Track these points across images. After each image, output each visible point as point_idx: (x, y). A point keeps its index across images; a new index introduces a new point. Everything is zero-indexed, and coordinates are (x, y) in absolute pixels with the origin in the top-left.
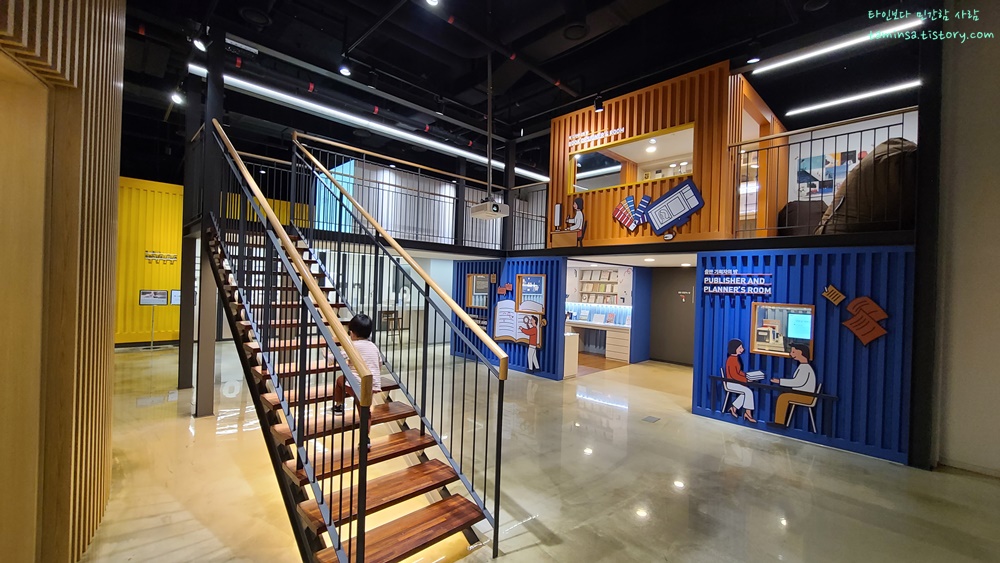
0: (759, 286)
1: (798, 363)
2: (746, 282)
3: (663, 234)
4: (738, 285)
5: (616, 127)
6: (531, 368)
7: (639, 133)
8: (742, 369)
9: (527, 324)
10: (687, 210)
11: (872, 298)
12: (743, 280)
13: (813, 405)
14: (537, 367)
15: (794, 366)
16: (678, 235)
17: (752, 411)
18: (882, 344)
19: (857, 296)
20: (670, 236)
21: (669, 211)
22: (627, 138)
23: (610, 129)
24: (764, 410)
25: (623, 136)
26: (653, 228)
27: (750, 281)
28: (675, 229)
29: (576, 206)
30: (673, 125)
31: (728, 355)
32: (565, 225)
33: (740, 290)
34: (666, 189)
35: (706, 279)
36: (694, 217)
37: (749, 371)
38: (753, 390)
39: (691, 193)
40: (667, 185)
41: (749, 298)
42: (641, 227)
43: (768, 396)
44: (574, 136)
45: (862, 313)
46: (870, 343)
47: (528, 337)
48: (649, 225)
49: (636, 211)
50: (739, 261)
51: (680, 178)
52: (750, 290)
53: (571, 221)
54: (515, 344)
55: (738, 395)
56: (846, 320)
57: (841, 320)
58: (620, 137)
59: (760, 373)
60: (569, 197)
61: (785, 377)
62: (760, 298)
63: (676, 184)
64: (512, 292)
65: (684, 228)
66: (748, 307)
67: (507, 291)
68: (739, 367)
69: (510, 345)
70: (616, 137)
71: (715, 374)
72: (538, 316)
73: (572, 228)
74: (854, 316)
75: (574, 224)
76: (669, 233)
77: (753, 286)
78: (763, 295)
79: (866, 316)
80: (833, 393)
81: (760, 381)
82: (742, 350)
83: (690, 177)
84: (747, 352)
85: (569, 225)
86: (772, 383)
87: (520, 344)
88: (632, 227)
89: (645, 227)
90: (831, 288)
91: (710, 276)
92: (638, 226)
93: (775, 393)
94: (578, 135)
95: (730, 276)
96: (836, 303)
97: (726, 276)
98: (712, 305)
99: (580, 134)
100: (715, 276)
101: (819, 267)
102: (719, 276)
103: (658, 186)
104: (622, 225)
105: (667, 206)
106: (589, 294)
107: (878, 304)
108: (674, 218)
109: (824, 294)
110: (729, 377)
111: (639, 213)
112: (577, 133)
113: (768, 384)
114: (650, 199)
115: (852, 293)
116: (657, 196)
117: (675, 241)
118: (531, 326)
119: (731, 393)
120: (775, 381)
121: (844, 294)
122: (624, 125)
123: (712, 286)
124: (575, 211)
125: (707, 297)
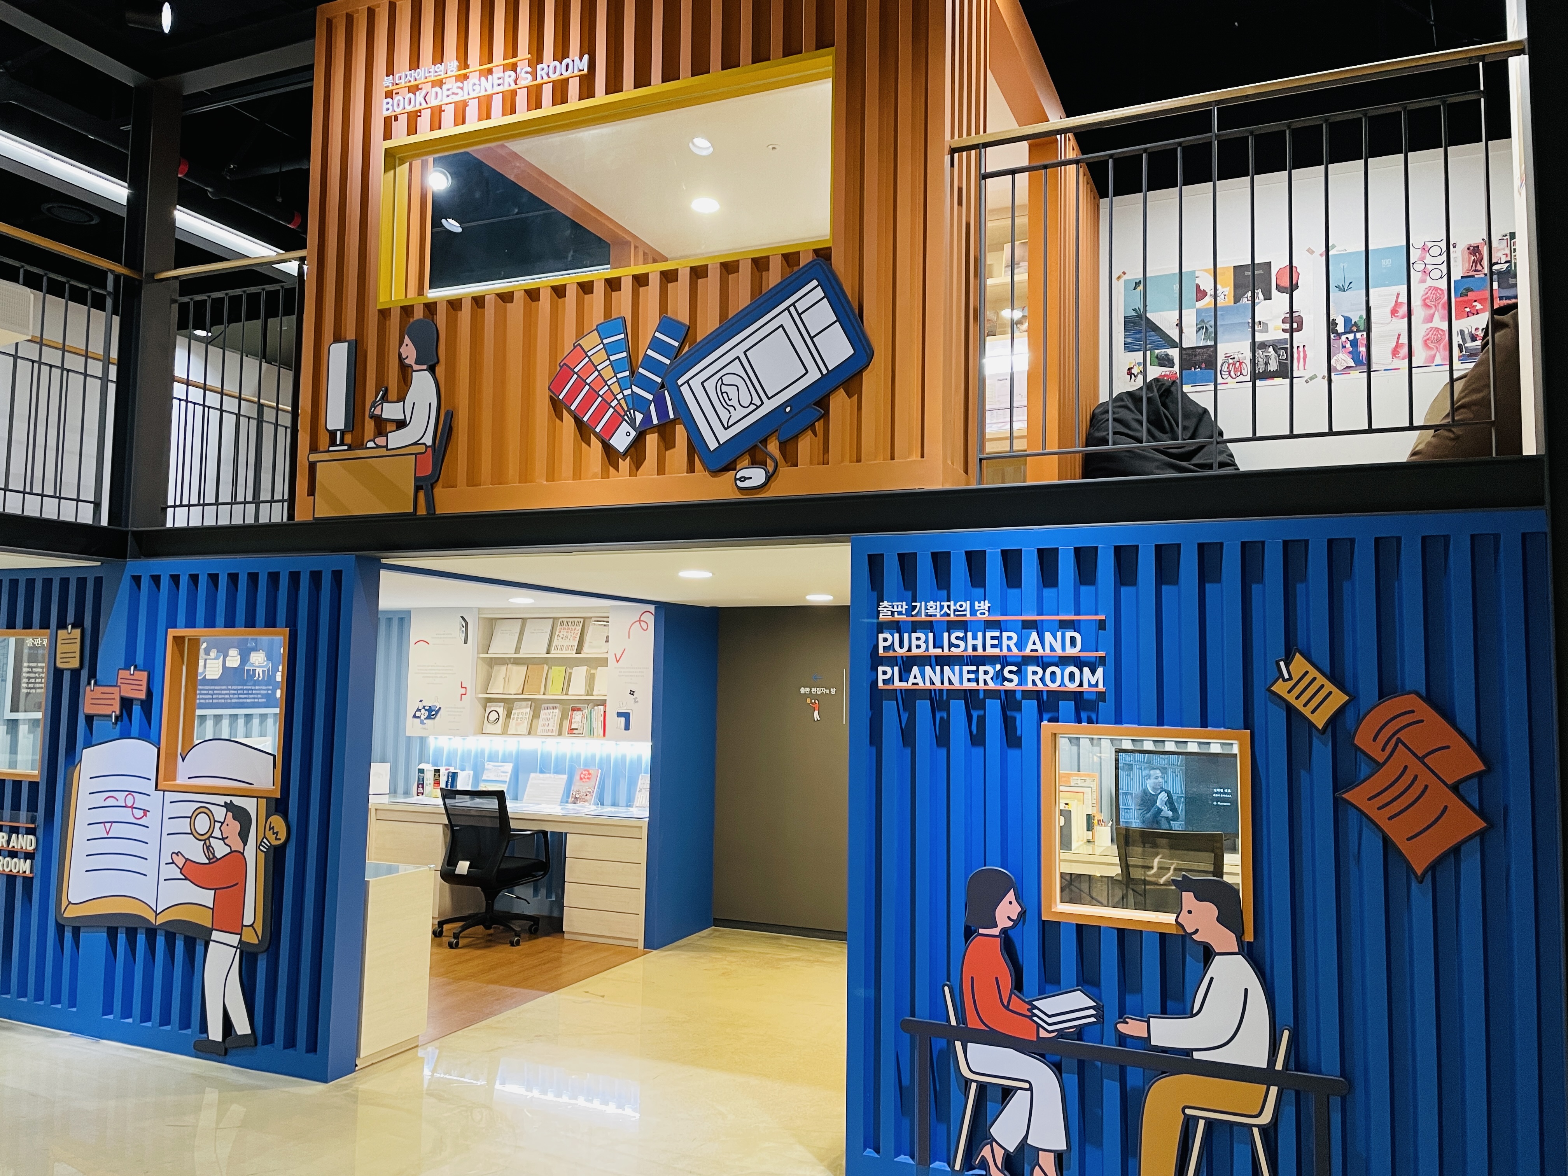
0: (1063, 661)
1: (1208, 954)
2: (1020, 645)
3: (731, 467)
4: (991, 660)
5: (562, 53)
6: (215, 1033)
7: (642, 79)
8: (1018, 985)
9: (205, 840)
10: (814, 375)
11: (1429, 699)
12: (1010, 641)
13: (1266, 1118)
14: (242, 1026)
15: (1192, 964)
16: (785, 470)
17: (1059, 1157)
18: (1471, 867)
19: (1384, 693)
20: (757, 476)
21: (753, 380)
22: (601, 97)
23: (537, 57)
24: (1099, 1144)
25: (587, 88)
26: (695, 444)
27: (1033, 645)
28: (773, 447)
29: (409, 352)
30: (760, 55)
31: (969, 933)
32: (370, 426)
33: (999, 677)
34: (742, 298)
35: (885, 639)
36: (839, 402)
37: (1043, 994)
38: (1057, 1068)
39: (824, 313)
40: (744, 279)
41: (1030, 707)
42: (652, 440)
43: (1111, 1089)
44: (404, 75)
45: (1402, 756)
46: (1433, 867)
47: (207, 897)
48: (680, 432)
49: (635, 378)
50: (994, 569)
51: (790, 258)
52: (1034, 679)
53: (391, 411)
54: (152, 932)
55: (1007, 1093)
56: (1352, 784)
57: (1338, 785)
58: (574, 87)
59: (1077, 1000)
60: (384, 314)
61: (1165, 1012)
62: (1067, 707)
63: (774, 277)
64: (147, 705)
65: (805, 445)
66: (1027, 741)
67: (126, 703)
68: (1007, 982)
69: (132, 933)
70: (561, 92)
71: (922, 1015)
72: (249, 805)
73: (396, 439)
74: (1379, 766)
75: (401, 424)
76: (755, 463)
77: (1043, 663)
78: (1077, 697)
79: (1415, 767)
80: (1330, 1069)
81: (1080, 1033)
82: (1015, 910)
83: (823, 255)
84: (1031, 915)
85: (382, 426)
86: (1123, 1039)
87: (171, 931)
88: (621, 440)
89: (667, 442)
90: (1299, 664)
91: (896, 627)
92: (640, 438)
93: (1134, 1077)
94: (420, 75)
95: (963, 626)
96: (1319, 720)
97: (951, 626)
98: (908, 736)
99: (428, 70)
100: (916, 626)
101: (1256, 588)
102: (928, 626)
103: (711, 286)
104: (583, 430)
105: (745, 361)
106: (509, 704)
107: (1450, 718)
108: (769, 406)
109: (1280, 688)
110: (973, 1023)
111: (646, 384)
112: (415, 63)
113: (1110, 1045)
114: (686, 333)
115: (1368, 685)
116: (708, 323)
117: (775, 492)
118: (221, 851)
119: (982, 1088)
120: (1133, 1028)
121: (1342, 687)
122: (588, 48)
123: (906, 664)
124: (405, 372)
125: (889, 708)
